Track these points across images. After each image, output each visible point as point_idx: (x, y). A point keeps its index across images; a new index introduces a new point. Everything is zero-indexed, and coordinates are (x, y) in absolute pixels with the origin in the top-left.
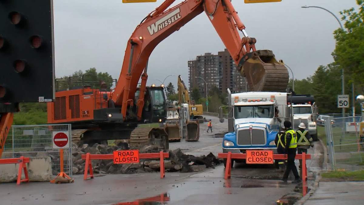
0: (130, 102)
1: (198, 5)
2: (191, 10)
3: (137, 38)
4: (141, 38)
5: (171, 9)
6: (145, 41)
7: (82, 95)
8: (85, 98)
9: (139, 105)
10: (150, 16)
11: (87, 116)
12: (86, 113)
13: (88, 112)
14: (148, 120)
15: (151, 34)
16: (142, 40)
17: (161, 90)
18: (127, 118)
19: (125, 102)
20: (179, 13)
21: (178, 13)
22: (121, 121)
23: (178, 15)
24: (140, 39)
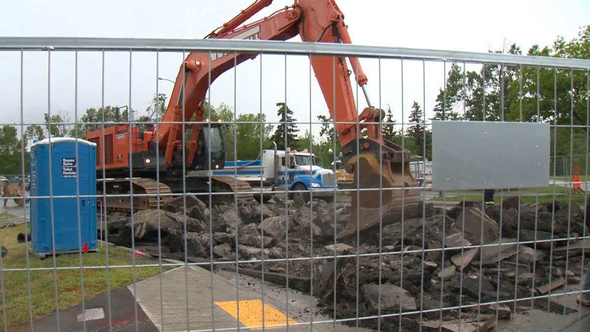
0: (177, 144)
1: (291, 24)
2: (279, 30)
3: (192, 62)
4: (198, 63)
5: (246, 26)
6: (203, 68)
7: (116, 134)
8: (118, 138)
9: (190, 148)
10: (214, 34)
11: (120, 161)
12: (120, 158)
13: (122, 156)
14: (201, 167)
15: (213, 60)
16: (200, 66)
17: (218, 127)
18: (172, 165)
19: (170, 143)
20: (258, 33)
21: (256, 34)
22: (163, 168)
23: (257, 35)
24: (197, 65)
